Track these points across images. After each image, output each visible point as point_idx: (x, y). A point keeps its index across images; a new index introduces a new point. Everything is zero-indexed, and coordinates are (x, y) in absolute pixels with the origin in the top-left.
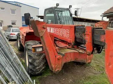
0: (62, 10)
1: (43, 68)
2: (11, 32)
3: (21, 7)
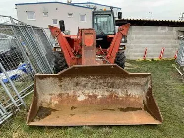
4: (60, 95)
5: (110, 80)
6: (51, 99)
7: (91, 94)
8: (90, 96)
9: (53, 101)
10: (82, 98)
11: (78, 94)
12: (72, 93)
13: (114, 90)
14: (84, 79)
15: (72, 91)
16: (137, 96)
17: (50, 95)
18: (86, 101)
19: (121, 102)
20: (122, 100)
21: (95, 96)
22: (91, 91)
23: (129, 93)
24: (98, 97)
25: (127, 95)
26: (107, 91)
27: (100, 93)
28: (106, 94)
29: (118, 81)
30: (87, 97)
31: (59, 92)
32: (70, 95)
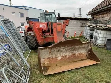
0: (51, 14)
1: (36, 44)
2: (20, 31)
3: (28, 10)
4: (49, 58)
5: (73, 47)
6: (44, 61)
7: (64, 55)
8: (63, 57)
9: (45, 62)
10: (60, 58)
11: (57, 56)
12: (55, 56)
13: (74, 52)
14: (62, 47)
15: (55, 55)
16: (83, 54)
17: (43, 59)
18: (62, 59)
19: (78, 57)
20: (78, 56)
21: (66, 56)
22: (64, 53)
23: (80, 53)
24: (67, 56)
25: (79, 53)
26: (71, 53)
27: (68, 54)
28: (71, 54)
29: (77, 47)
30: (62, 57)
31: (48, 57)
32: (53, 57)
